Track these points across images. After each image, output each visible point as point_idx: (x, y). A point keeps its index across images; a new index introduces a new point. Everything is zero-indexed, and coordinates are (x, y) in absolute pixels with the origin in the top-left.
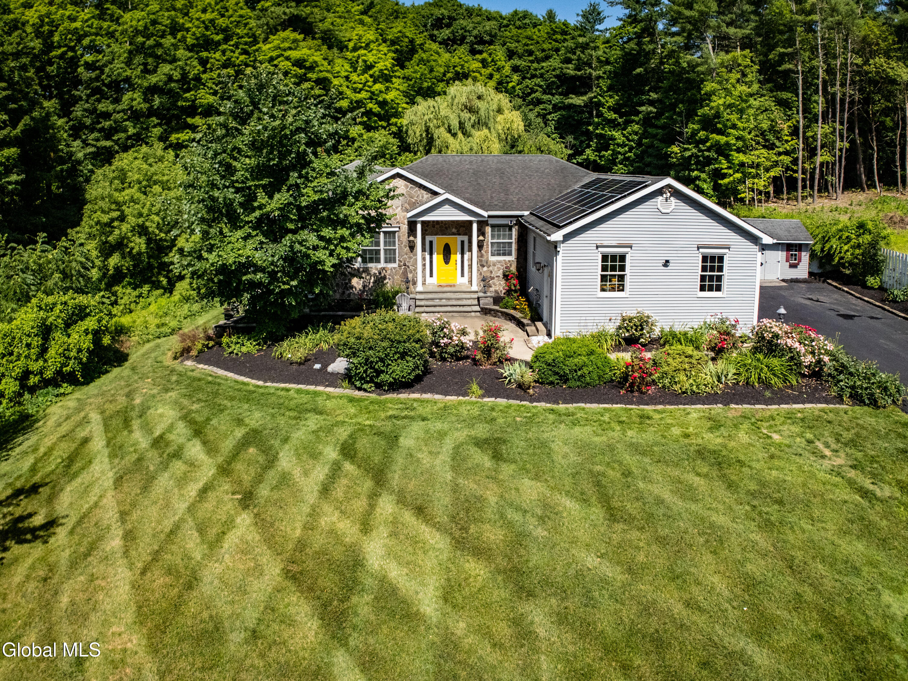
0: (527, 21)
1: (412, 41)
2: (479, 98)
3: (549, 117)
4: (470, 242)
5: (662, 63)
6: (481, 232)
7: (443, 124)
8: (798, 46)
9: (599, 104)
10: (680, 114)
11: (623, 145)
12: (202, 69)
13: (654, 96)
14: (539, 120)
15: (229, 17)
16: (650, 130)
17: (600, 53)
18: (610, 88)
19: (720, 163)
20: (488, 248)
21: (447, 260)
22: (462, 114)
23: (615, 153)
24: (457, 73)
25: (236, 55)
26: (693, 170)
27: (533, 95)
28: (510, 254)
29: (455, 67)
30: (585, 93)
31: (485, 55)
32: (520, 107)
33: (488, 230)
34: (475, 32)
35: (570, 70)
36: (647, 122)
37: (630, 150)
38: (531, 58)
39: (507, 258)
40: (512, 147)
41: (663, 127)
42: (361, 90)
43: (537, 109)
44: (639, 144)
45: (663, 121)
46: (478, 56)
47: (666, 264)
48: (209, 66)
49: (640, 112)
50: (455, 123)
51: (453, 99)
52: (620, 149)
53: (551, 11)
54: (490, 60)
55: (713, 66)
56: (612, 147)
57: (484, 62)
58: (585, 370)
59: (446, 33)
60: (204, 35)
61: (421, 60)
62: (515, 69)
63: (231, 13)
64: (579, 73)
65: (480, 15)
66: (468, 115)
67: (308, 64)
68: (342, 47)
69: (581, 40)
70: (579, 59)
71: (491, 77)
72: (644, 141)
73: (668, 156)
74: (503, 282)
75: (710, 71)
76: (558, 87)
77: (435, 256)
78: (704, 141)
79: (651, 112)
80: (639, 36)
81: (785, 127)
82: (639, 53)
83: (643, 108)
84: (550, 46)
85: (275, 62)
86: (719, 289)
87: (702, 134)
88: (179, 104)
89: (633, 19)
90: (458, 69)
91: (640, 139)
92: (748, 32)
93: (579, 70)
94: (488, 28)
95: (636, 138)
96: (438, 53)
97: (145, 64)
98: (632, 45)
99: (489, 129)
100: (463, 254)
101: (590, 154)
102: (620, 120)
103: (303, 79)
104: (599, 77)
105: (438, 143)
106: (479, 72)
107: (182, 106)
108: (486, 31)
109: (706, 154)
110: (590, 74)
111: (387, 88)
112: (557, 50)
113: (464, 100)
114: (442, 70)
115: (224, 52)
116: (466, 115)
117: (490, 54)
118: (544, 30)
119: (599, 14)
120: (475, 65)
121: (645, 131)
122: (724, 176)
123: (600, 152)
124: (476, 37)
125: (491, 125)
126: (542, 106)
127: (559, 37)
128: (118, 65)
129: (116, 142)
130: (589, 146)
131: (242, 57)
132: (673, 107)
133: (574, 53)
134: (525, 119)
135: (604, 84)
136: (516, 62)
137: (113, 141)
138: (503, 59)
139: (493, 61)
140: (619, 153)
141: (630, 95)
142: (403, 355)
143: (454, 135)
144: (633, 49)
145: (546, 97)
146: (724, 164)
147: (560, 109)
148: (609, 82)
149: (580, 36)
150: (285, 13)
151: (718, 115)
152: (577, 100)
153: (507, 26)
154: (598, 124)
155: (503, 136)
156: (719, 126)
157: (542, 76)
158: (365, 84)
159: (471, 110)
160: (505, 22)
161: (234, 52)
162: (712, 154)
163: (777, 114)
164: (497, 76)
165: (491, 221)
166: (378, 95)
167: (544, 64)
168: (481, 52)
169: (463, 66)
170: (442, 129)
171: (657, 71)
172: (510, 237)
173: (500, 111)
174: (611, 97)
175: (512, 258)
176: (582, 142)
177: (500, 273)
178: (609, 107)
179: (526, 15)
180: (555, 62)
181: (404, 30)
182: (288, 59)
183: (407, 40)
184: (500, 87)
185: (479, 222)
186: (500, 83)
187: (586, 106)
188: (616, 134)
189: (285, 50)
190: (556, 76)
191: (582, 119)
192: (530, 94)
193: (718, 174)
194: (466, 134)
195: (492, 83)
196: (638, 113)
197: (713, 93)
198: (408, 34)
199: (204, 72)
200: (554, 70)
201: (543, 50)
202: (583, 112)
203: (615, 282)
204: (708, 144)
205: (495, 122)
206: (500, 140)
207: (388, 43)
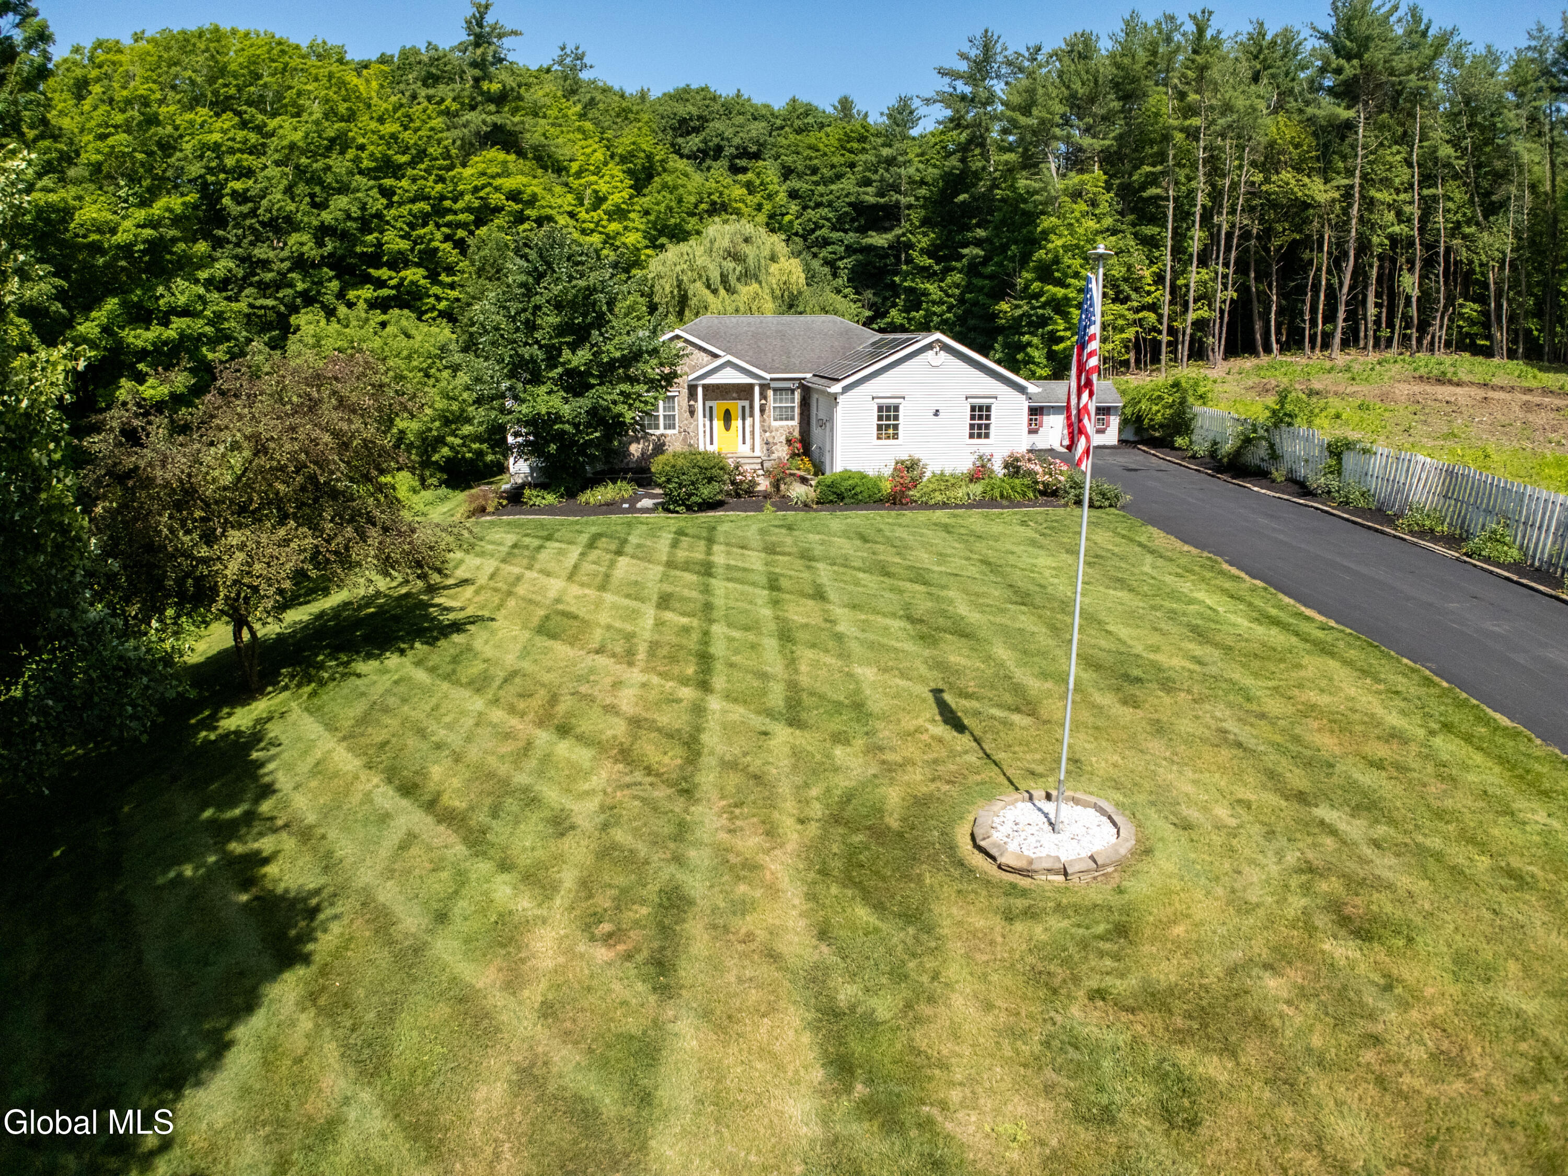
0: (810, 120)
1: (649, 157)
2: (747, 240)
3: (840, 264)
4: (752, 407)
5: (996, 186)
6: (763, 396)
7: (700, 277)
8: (1171, 163)
9: (910, 246)
10: (1012, 259)
11: (941, 303)
12: (385, 202)
13: (981, 233)
14: (827, 269)
15: (416, 130)
16: (975, 281)
17: (911, 170)
18: (925, 222)
19: (1056, 323)
20: (770, 412)
21: (727, 427)
22: (724, 263)
23: (929, 315)
24: (714, 203)
25: (430, 184)
26: (1023, 334)
27: (818, 233)
28: (792, 419)
29: (710, 194)
30: (891, 229)
31: (750, 175)
32: (800, 253)
33: (770, 393)
34: (737, 141)
35: (870, 196)
36: (973, 269)
37: (950, 309)
38: (815, 178)
39: (790, 423)
40: (791, 306)
41: (991, 277)
42: (592, 231)
43: (824, 253)
44: (961, 300)
45: (990, 269)
46: (740, 177)
47: (937, 413)
48: (395, 198)
49: (964, 256)
50: (715, 276)
51: (712, 242)
52: (936, 309)
53: (846, 98)
54: (758, 182)
55: (1053, 193)
56: (924, 305)
57: (749, 186)
58: (858, 489)
59: (694, 142)
60: (385, 155)
61: (665, 186)
62: (793, 195)
63: (418, 124)
64: (882, 200)
65: (743, 114)
66: (732, 265)
67: (525, 197)
68: (559, 169)
69: (886, 152)
70: (882, 180)
71: (759, 208)
72: (968, 296)
73: (995, 316)
74: (786, 448)
75: (1051, 200)
76: (853, 220)
77: (715, 422)
78: (1037, 296)
79: (977, 256)
80: (964, 148)
81: (1147, 274)
82: (962, 171)
83: (965, 251)
84: (842, 160)
85: (482, 194)
86: (987, 436)
87: (1036, 286)
88: (358, 249)
89: (956, 122)
90: (715, 197)
91: (962, 294)
92: (1107, 142)
93: (883, 196)
94: (754, 133)
95: (957, 292)
96: (686, 175)
97: (312, 196)
98: (954, 161)
99: (760, 283)
100: (744, 419)
101: (895, 315)
102: (936, 268)
103: (520, 218)
104: (909, 207)
105: (693, 302)
106: (743, 201)
107: (363, 253)
108: (751, 139)
109: (1040, 311)
110: (898, 202)
111: (626, 228)
112: (852, 165)
113: (726, 243)
114: (693, 199)
115: (414, 180)
116: (729, 265)
117: (758, 175)
118: (834, 134)
119: (911, 113)
120: (738, 191)
121: (969, 284)
122: (1062, 339)
123: (908, 312)
124: (737, 148)
125: (762, 277)
126: (830, 249)
127: (855, 145)
128: (277, 195)
129: (281, 300)
130: (894, 305)
131: (439, 187)
132: (1005, 248)
133: (876, 172)
134: (808, 269)
135: (916, 216)
136: (795, 183)
137: (276, 299)
138: (776, 180)
139: (762, 184)
140: (935, 313)
141: (950, 232)
142: (710, 480)
143: (715, 292)
144: (954, 168)
145: (836, 235)
146: (1061, 324)
147: (855, 251)
148: (923, 213)
149: (883, 145)
150: (484, 122)
151: (1057, 261)
152: (878, 240)
153: (782, 128)
154: (907, 273)
155: (778, 293)
156: (1057, 274)
157: (830, 204)
158: (597, 224)
159: (736, 257)
160: (779, 122)
161: (426, 179)
162: (1048, 312)
163: (1138, 256)
164: (767, 206)
165: (773, 385)
166: (614, 238)
167: (833, 187)
168: (744, 170)
169: (721, 194)
170: (698, 284)
171: (987, 197)
172: (793, 401)
173: (773, 258)
174: (925, 234)
175: (795, 423)
176: (885, 299)
177: (783, 439)
178: (922, 249)
179: (809, 111)
180: (848, 184)
181: (639, 140)
182: (497, 189)
183: (642, 155)
184: (774, 223)
185: (761, 386)
186: (771, 216)
187: (890, 247)
188: (931, 287)
189: (493, 177)
190: (850, 204)
191: (886, 265)
192: (813, 231)
193: (1053, 339)
194: (730, 290)
195: (762, 218)
196: (960, 257)
197: (1053, 230)
198: (644, 146)
199: (389, 206)
200: (847, 196)
201: (833, 166)
202: (887, 256)
203: (891, 431)
204: (1043, 299)
205: (768, 273)
206: (774, 298)
207: (617, 159)
